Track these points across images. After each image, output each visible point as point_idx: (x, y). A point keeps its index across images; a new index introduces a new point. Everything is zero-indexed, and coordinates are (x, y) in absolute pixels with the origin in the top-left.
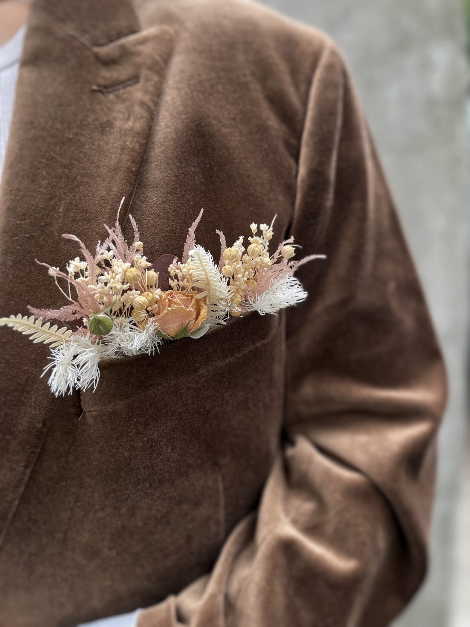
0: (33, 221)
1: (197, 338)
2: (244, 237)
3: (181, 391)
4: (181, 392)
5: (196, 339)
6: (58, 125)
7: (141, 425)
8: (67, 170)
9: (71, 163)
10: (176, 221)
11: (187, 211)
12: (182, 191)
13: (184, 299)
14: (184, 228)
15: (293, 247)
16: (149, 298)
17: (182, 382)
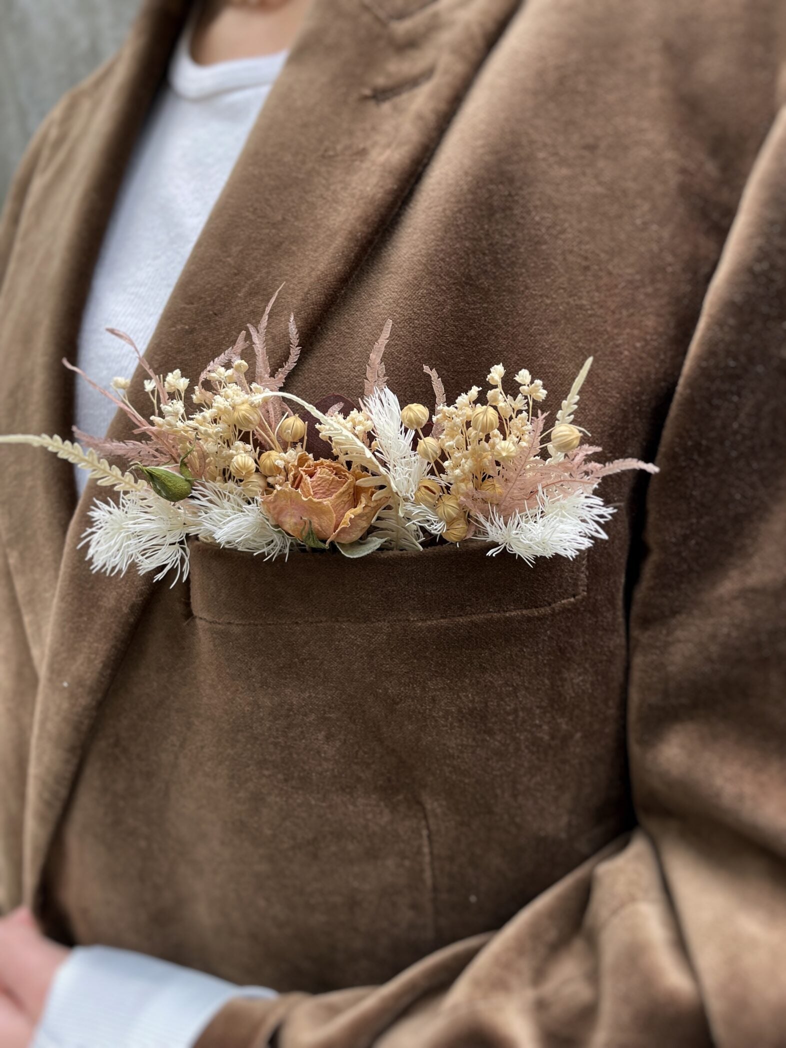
0: (200, 307)
1: (352, 557)
2: (481, 389)
3: (339, 642)
4: (337, 643)
5: (349, 558)
6: (288, 158)
7: (269, 672)
8: (274, 231)
9: (284, 219)
10: (403, 339)
11: (429, 323)
12: (431, 285)
13: (328, 479)
14: (415, 353)
15: (580, 431)
16: (268, 462)
17: (340, 628)
